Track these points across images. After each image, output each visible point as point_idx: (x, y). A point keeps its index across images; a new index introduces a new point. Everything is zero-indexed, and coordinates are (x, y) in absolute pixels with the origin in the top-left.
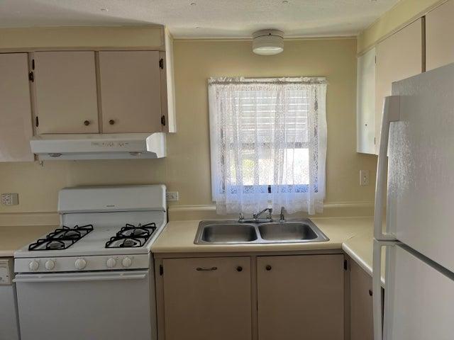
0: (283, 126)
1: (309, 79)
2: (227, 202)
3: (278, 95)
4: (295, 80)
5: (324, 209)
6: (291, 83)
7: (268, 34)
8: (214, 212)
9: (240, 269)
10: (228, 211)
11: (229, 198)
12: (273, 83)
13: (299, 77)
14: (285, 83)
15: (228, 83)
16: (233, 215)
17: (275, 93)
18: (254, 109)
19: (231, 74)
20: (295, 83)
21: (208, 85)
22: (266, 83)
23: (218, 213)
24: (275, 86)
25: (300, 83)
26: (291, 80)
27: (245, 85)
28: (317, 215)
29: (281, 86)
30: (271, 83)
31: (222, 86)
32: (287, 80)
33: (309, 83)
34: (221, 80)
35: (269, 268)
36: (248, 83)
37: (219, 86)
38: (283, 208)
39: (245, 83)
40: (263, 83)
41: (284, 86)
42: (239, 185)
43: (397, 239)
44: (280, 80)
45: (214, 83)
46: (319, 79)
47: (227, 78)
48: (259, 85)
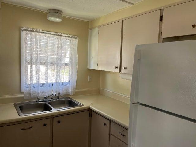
0: (61, 56)
1: (72, 36)
2: (31, 92)
3: (58, 41)
4: (65, 35)
5: (76, 92)
6: (64, 36)
7: (57, 12)
8: (23, 98)
9: (45, 125)
10: (32, 96)
11: (33, 90)
12: (56, 35)
13: (67, 34)
14: (61, 36)
15: (33, 31)
16: (34, 98)
17: (57, 40)
18: (47, 46)
19: (35, 27)
20: (66, 36)
21: (20, 30)
22: (53, 34)
23: (25, 98)
24: (57, 37)
25: (68, 37)
26: (64, 35)
27: (42, 34)
28: (74, 95)
29: (59, 37)
30: (55, 35)
31: (30, 32)
32: (62, 34)
33: (71, 37)
34: (29, 29)
35: (59, 122)
36: (44, 33)
37: (28, 32)
38: (59, 93)
39: (42, 33)
40: (51, 34)
41: (61, 37)
42: (38, 84)
43: (139, 102)
44: (59, 34)
45: (25, 30)
46: (76, 37)
47: (33, 29)
48: (49, 35)
